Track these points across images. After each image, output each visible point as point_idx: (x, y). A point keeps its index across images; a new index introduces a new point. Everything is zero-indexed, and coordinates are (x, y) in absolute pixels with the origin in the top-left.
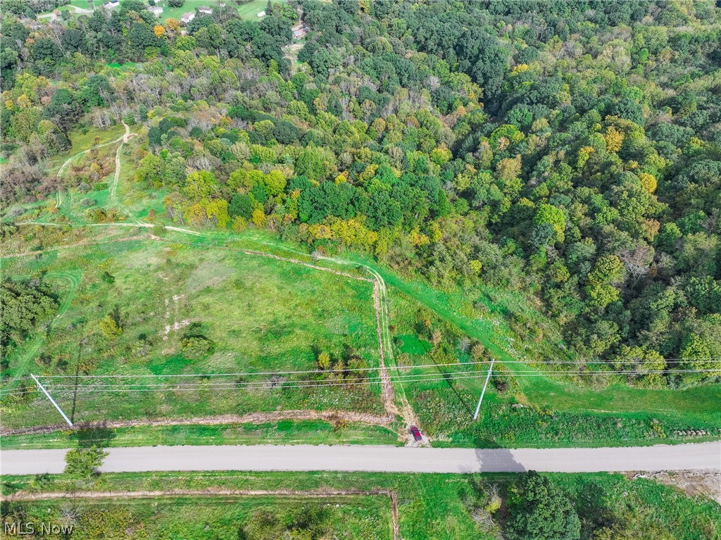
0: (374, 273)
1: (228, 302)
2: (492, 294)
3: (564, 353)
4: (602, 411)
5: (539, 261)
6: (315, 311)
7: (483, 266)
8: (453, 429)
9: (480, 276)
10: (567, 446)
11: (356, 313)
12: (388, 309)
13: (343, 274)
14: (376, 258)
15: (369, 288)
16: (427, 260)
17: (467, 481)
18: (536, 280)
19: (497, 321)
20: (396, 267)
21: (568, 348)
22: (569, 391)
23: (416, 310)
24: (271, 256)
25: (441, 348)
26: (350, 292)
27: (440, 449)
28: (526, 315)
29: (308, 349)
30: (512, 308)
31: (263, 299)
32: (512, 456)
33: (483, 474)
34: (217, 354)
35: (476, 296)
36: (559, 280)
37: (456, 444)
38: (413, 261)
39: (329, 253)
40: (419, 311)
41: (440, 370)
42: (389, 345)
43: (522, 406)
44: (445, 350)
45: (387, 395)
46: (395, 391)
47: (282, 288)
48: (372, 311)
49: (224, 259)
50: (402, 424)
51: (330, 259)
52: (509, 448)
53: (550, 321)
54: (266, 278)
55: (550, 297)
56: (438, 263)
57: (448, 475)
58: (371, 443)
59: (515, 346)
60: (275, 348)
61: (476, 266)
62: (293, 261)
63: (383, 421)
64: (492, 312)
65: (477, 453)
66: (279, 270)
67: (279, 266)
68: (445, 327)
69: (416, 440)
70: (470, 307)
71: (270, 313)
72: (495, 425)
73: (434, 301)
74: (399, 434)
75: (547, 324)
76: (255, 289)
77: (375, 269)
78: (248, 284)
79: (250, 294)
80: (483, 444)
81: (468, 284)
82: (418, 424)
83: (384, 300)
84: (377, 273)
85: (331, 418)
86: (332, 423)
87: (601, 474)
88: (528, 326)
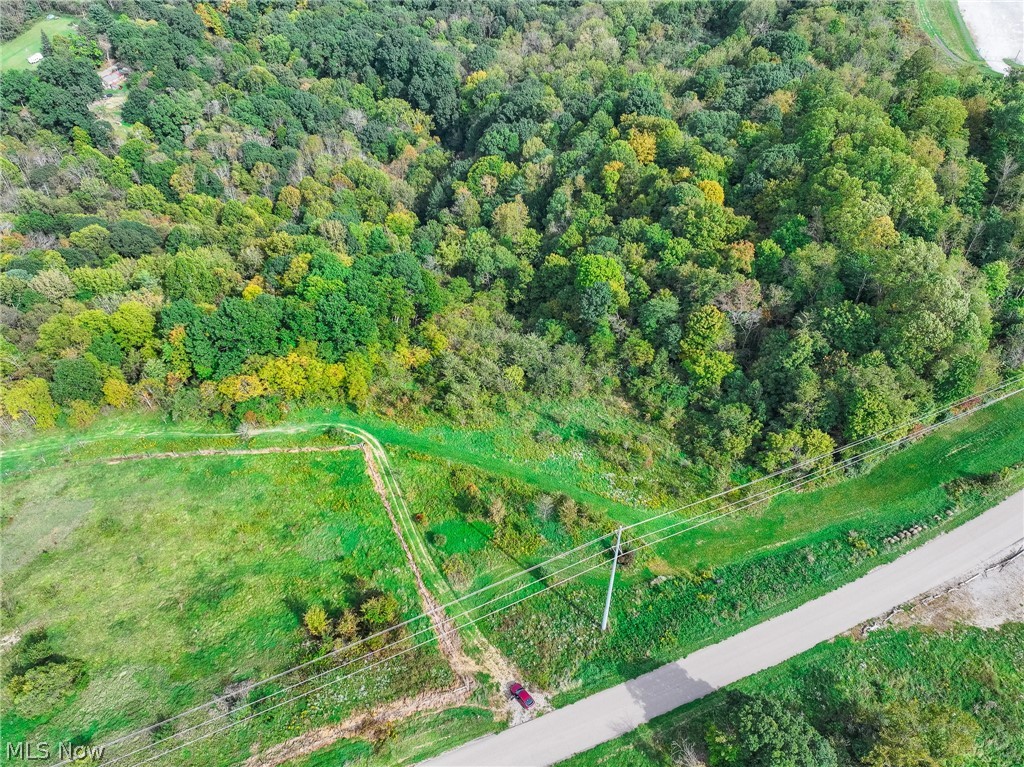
0: (358, 432)
1: (95, 568)
2: (555, 411)
3: (692, 471)
4: (778, 544)
5: (604, 342)
6: (271, 531)
7: (525, 372)
8: (578, 661)
9: (526, 389)
10: (756, 622)
11: (349, 512)
12: (400, 487)
13: (304, 449)
14: (353, 407)
15: (357, 460)
16: (438, 387)
17: (631, 747)
18: (608, 371)
19: (579, 452)
20: (391, 411)
21: (694, 462)
22: (722, 529)
23: (447, 475)
24: (161, 455)
25: (510, 525)
26: (326, 478)
27: (568, 708)
28: (618, 431)
29: (281, 608)
30: (592, 425)
31: (165, 540)
32: (683, 672)
33: (653, 723)
34: (96, 684)
35: (531, 423)
36: (642, 363)
37: (592, 687)
38: (417, 395)
39: (268, 420)
40: (453, 474)
41: (520, 564)
42: (423, 550)
43: (664, 579)
44: (516, 527)
45: (448, 642)
46: (460, 632)
47: (198, 508)
48: (373, 498)
49: (66, 487)
50: (491, 686)
51: (273, 431)
52: (676, 659)
53: (651, 428)
54: (161, 499)
55: (639, 392)
56: (457, 387)
57: (599, 749)
58: (449, 745)
59: (619, 485)
60: (214, 629)
61: (515, 374)
62: (204, 452)
63: (458, 696)
64: (565, 440)
65: (630, 690)
66: (184, 477)
67: (180, 470)
68: (503, 487)
69: (524, 706)
70: (530, 442)
71: (186, 564)
72: (638, 627)
73: (471, 450)
74: (494, 709)
75: (650, 434)
76: (144, 527)
77: (356, 425)
78: (128, 520)
79: (136, 539)
80: (634, 670)
81: (513, 407)
82: (518, 675)
83: (388, 474)
84: (363, 431)
85: (362, 728)
86: (368, 737)
87: (819, 648)
88: (626, 446)
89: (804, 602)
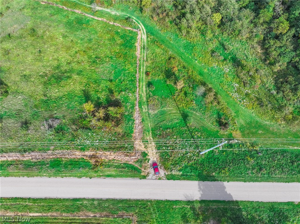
0: (139, 23)
1: (24, 48)
2: (226, 43)
3: (274, 97)
4: (296, 148)
5: (266, 15)
6: (90, 57)
7: (222, 18)
8: (184, 164)
9: (219, 26)
10: (267, 180)
11: (121, 60)
12: (146, 56)
13: (115, 24)
14: (141, 10)
15: (134, 37)
16: (181, 12)
17: (189, 207)
18: (260, 31)
19: (228, 68)
20: (156, 18)
21: (277, 93)
22: (273, 130)
23: (167, 58)
24: (61, 6)
25: (183, 92)
26: (119, 41)
27: (171, 181)
28: (250, 64)
30: (240, 56)
31: (51, 46)
32: (224, 187)
33: (202, 202)
34: (10, 97)
35: (212, 46)
36: (279, 32)
37: (185, 177)
38: (170, 13)
39: (106, 4)
40: (169, 59)
41: (180, 111)
42: (144, 89)
43: (237, 141)
44: (186, 94)
45: (137, 134)
46: (143, 131)
47: (66, 36)
48: (134, 57)
49: (23, 8)
50: (146, 159)
51: (106, 10)
52: (224, 181)
53: (266, 67)
54: (54, 27)
55: (270, 47)
56: (188, 16)
57: (177, 202)
58: (121, 176)
59: (238, 91)
60: (55, 92)
61: (217, 18)
62: (77, 11)
63: (131, 160)
64: (225, 60)
65: (199, 185)
66: (65, 20)
67: (65, 16)
68: (188, 73)
69: (155, 173)
70: (209, 55)
71: (55, 59)
73: (182, 50)
75: (264, 71)
76: (45, 37)
77: (140, 20)
78: (40, 32)
79: (41, 42)
80: (203, 177)
81: (209, 35)
82: (158, 159)
83: (144, 48)
84: (141, 24)
85: (91, 157)
86: (92, 161)
87: (288, 203)
88: (250, 74)
89: (294, 181)
